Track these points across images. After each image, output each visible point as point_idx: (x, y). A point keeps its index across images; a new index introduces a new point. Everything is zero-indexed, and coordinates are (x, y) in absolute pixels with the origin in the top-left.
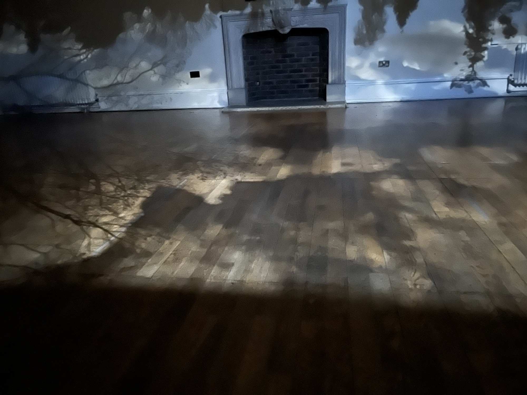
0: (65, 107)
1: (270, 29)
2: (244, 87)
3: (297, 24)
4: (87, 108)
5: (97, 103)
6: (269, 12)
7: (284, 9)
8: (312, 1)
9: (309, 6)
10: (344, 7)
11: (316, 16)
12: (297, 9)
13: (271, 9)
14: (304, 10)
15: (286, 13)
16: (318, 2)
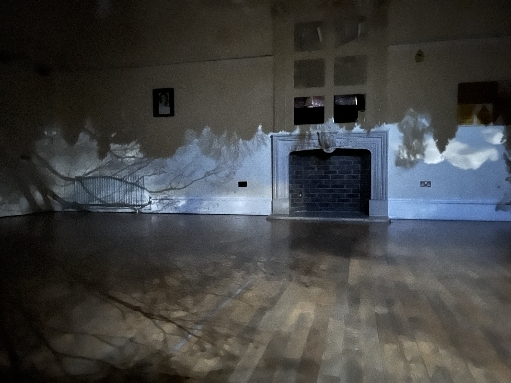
0: (120, 208)
1: (315, 148)
2: (288, 198)
3: (342, 145)
4: (139, 209)
5: (149, 205)
6: (316, 134)
7: (330, 133)
8: (355, 127)
9: (353, 131)
10: (386, 133)
11: (359, 139)
12: (342, 133)
13: (318, 132)
14: (349, 134)
15: (332, 136)
16: (361, 128)
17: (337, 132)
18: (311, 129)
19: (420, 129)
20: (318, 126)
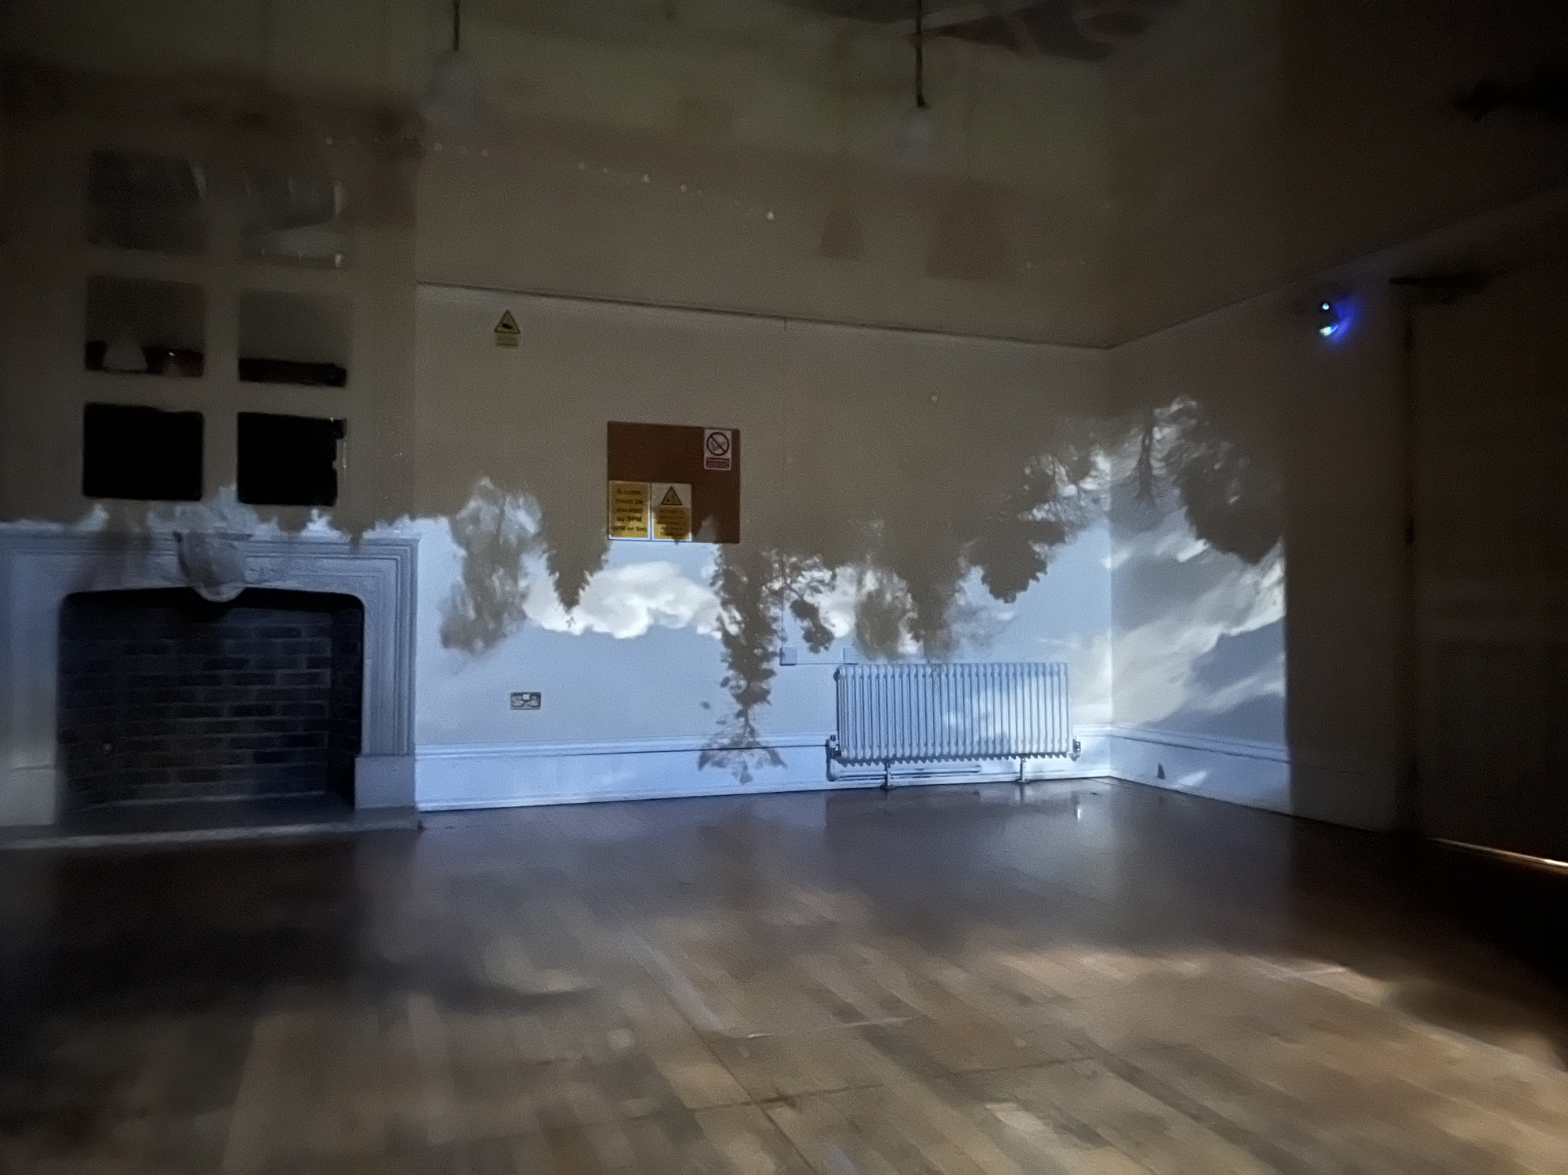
1: (167, 584)
3: (265, 577)
6: (170, 537)
7: (224, 536)
8: (311, 520)
9: (304, 534)
10: (411, 546)
11: (325, 561)
12: (268, 539)
13: (179, 530)
14: (290, 543)
15: (231, 546)
16: (333, 525)
17: (250, 536)
18: (151, 515)
19: (513, 538)
20: (179, 508)
